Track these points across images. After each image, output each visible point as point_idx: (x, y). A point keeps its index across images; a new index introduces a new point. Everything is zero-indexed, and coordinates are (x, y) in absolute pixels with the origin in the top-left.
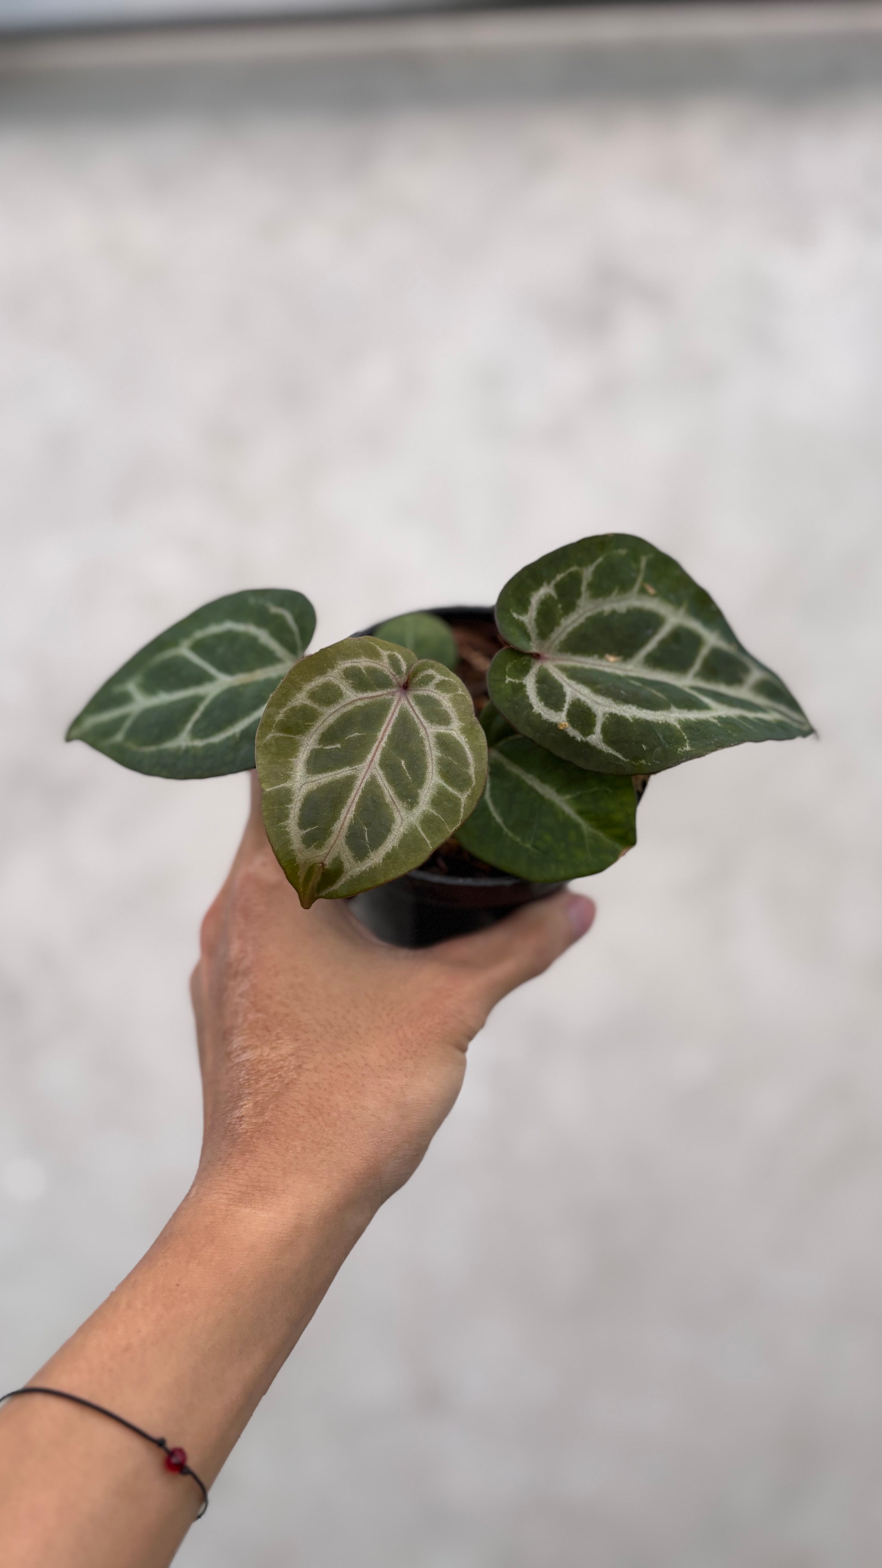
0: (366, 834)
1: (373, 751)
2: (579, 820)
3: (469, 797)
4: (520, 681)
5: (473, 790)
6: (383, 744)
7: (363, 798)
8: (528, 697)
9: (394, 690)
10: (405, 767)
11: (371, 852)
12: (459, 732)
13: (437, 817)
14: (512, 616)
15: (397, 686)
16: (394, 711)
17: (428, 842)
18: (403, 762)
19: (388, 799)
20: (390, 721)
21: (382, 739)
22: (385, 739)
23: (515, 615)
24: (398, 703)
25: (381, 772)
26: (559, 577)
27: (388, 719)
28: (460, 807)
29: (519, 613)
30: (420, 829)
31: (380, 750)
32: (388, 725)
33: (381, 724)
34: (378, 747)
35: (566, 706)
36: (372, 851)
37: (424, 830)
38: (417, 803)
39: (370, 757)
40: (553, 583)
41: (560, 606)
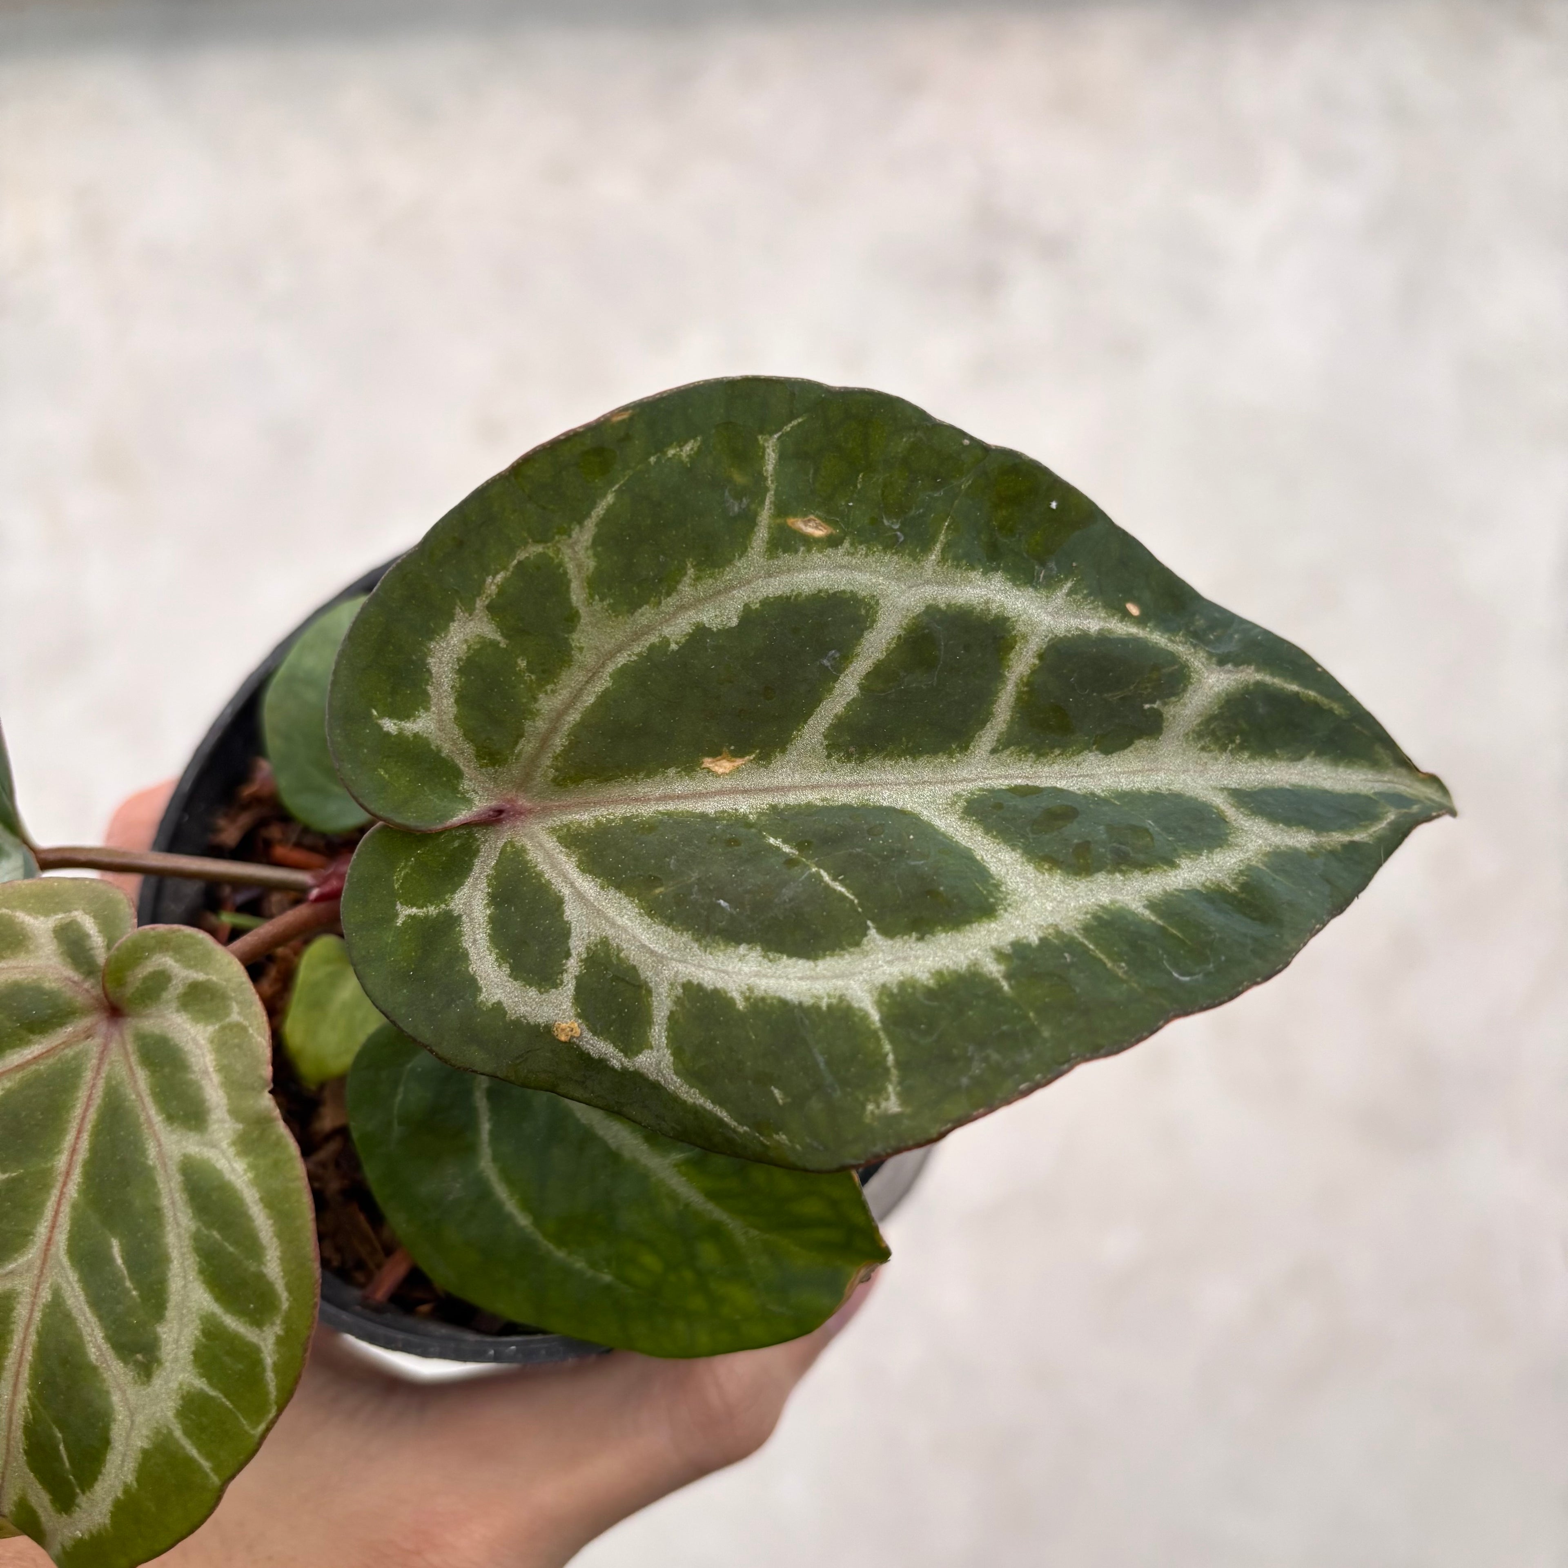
0: (61, 1447)
1: (48, 1213)
2: (717, 1213)
3: (280, 1341)
4: (443, 906)
5: (287, 1320)
6: (73, 1191)
7: (42, 1351)
8: (464, 956)
9: (85, 1022)
10: (119, 1261)
11: (81, 1495)
12: (231, 1151)
13: (212, 1398)
14: (380, 728)
15: (96, 1009)
16: (94, 1086)
17: (206, 1465)
18: (115, 1244)
19: (93, 1354)
20: (83, 1118)
21: (68, 1174)
22: (77, 1176)
23: (389, 725)
24: (101, 1060)
25: (73, 1276)
26: (493, 583)
27: (78, 1111)
28: (264, 1370)
29: (404, 713)
30: (178, 1433)
31: (66, 1209)
32: (79, 1132)
33: (61, 1132)
34: (59, 1204)
35: (573, 966)
36: (83, 1492)
37: (187, 1433)
38: (159, 1362)
39: (42, 1229)
40: (480, 603)
41: (522, 664)
